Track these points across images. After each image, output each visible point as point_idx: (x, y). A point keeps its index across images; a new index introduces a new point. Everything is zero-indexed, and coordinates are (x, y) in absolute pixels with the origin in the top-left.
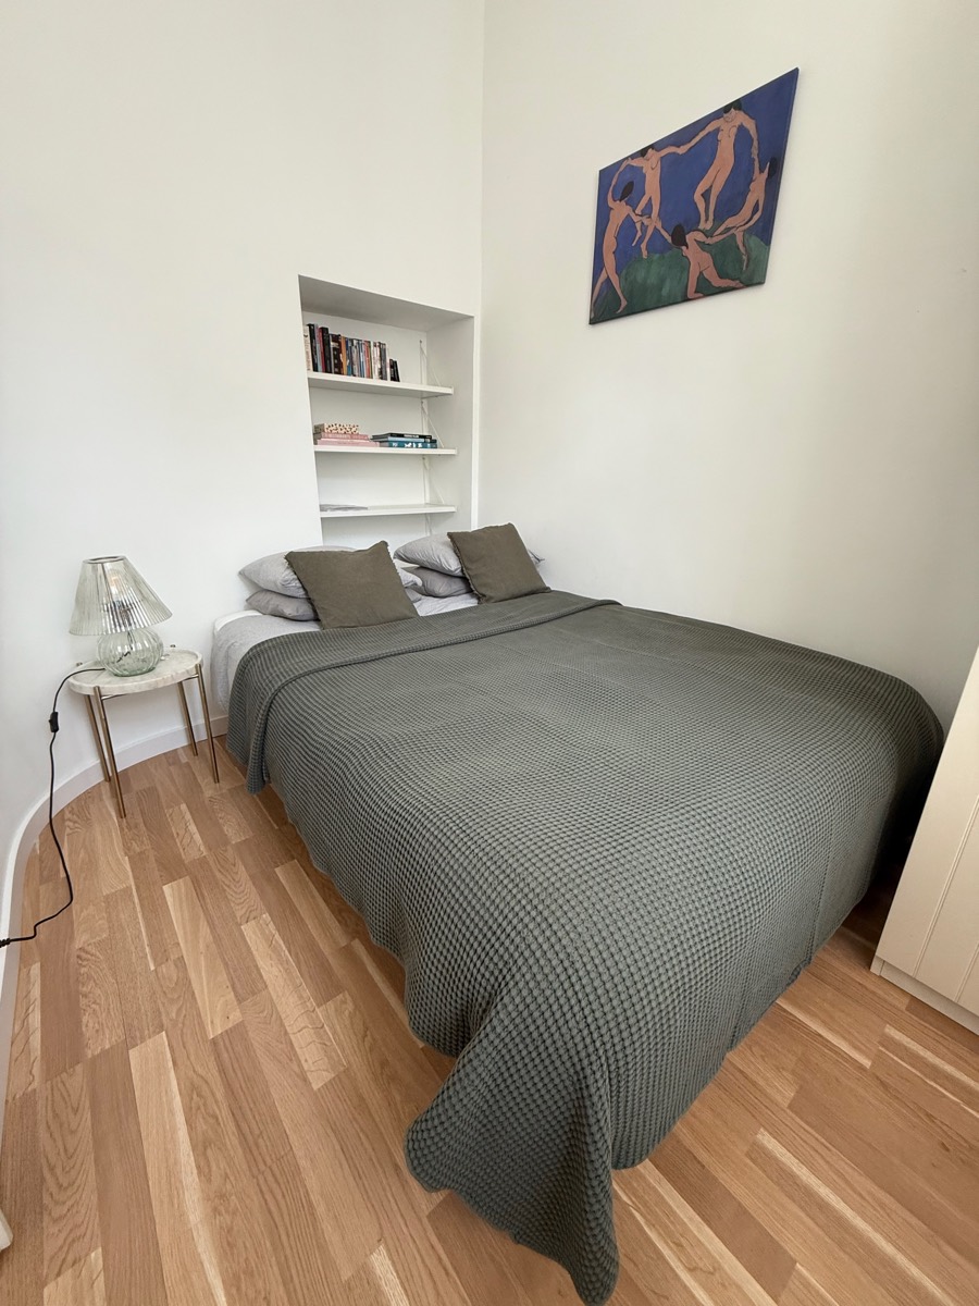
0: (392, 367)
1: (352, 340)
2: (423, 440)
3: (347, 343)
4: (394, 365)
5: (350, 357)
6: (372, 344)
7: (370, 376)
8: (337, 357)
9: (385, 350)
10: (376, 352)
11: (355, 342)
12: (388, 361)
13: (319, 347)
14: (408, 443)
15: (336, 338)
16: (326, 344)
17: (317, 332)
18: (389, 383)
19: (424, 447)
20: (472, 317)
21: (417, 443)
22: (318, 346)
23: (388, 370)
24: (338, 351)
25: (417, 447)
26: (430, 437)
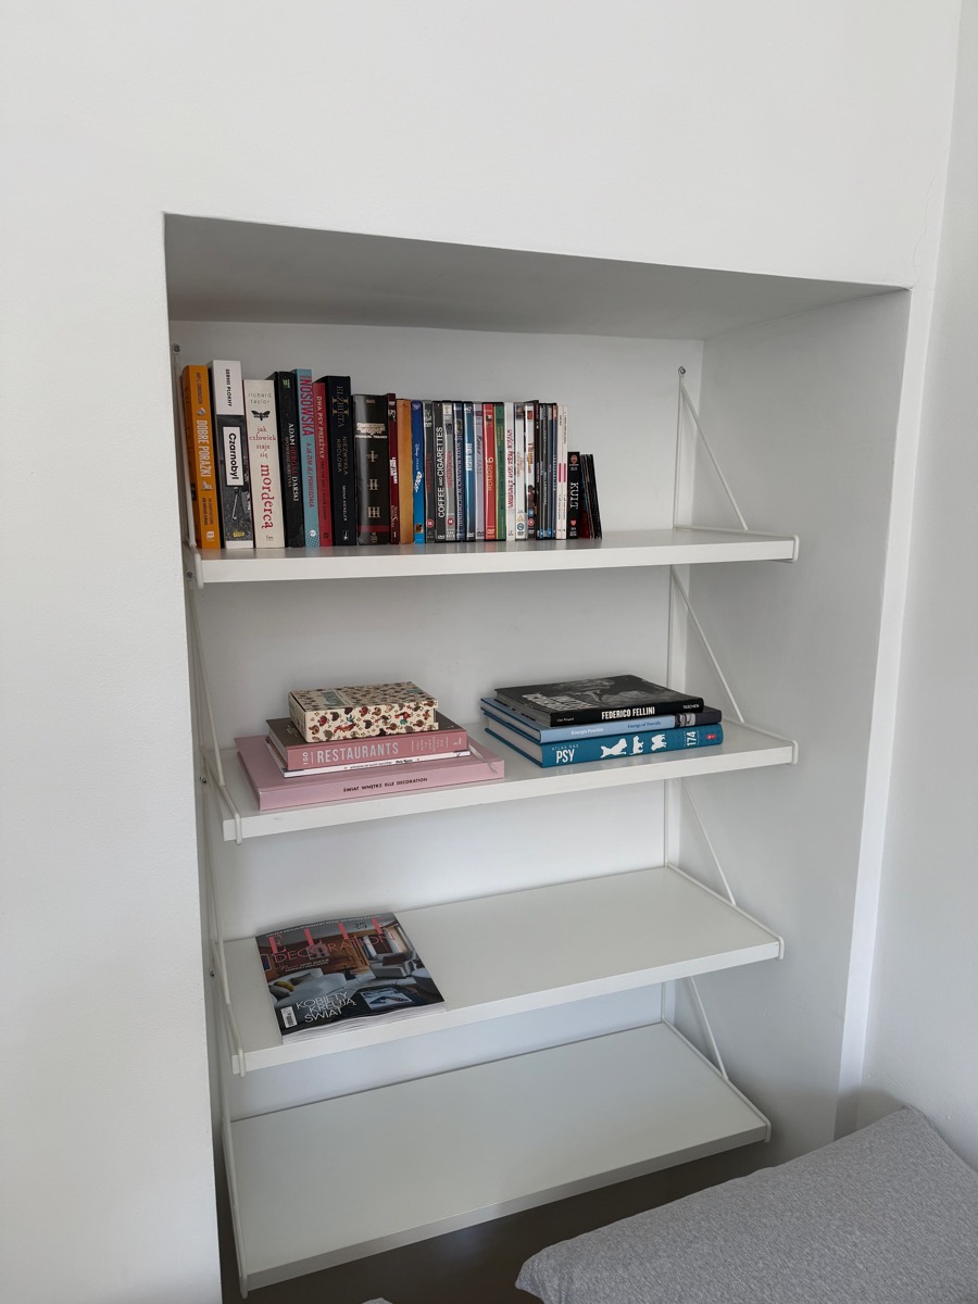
0: (573, 476)
1: (436, 407)
2: (668, 721)
3: (417, 417)
4: (582, 470)
5: (426, 463)
6: (509, 409)
7: (497, 540)
8: (380, 470)
9: (553, 425)
10: (519, 437)
11: (447, 410)
12: (562, 459)
13: (311, 445)
14: (611, 739)
15: (380, 407)
16: (338, 428)
17: (303, 394)
18: (563, 558)
19: (675, 746)
20: (901, 292)
21: (646, 736)
22: (308, 442)
23: (562, 489)
24: (384, 448)
25: (647, 750)
26: (697, 706)
